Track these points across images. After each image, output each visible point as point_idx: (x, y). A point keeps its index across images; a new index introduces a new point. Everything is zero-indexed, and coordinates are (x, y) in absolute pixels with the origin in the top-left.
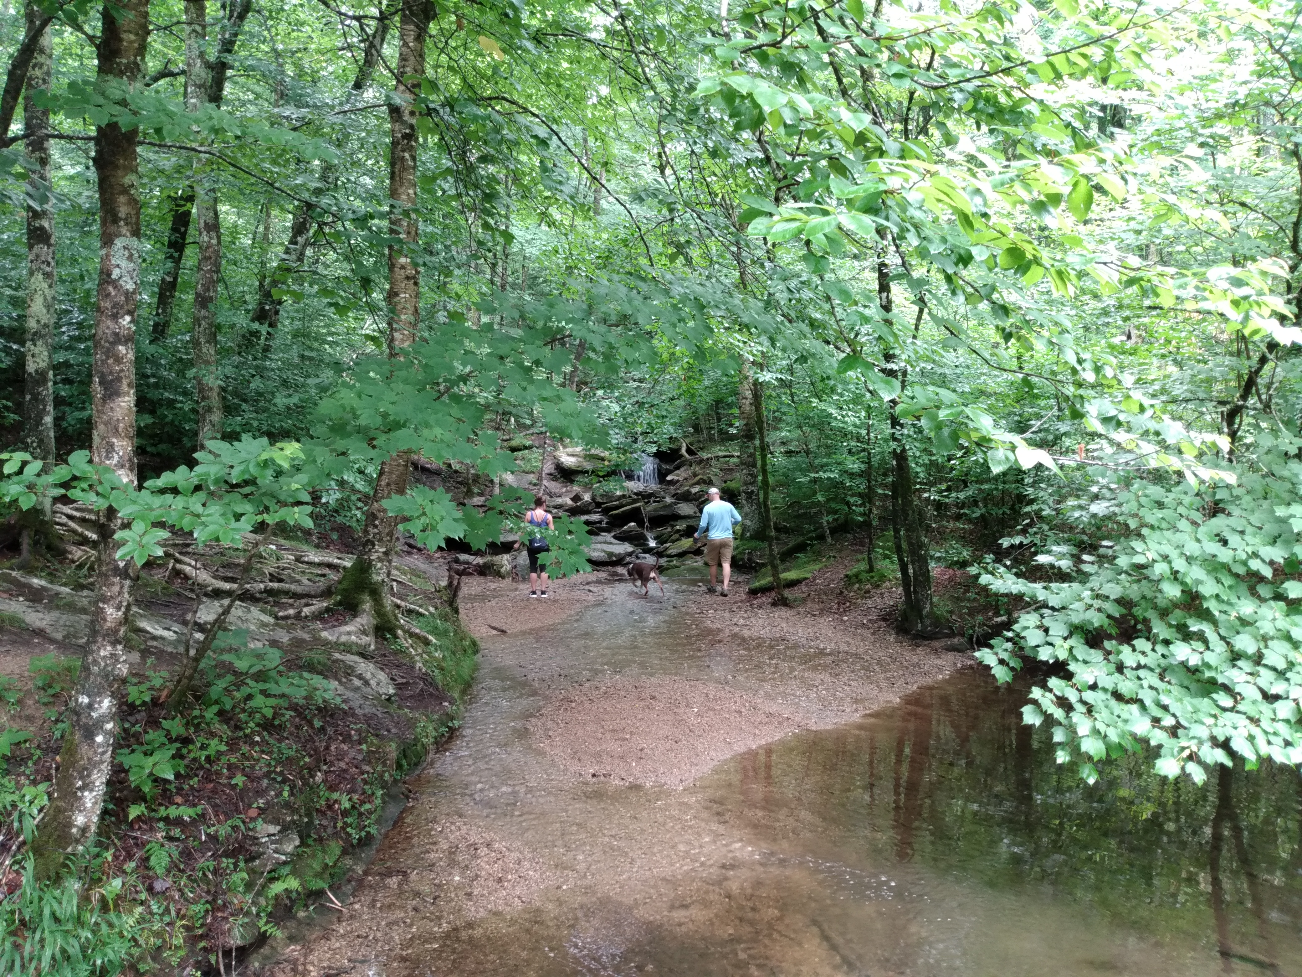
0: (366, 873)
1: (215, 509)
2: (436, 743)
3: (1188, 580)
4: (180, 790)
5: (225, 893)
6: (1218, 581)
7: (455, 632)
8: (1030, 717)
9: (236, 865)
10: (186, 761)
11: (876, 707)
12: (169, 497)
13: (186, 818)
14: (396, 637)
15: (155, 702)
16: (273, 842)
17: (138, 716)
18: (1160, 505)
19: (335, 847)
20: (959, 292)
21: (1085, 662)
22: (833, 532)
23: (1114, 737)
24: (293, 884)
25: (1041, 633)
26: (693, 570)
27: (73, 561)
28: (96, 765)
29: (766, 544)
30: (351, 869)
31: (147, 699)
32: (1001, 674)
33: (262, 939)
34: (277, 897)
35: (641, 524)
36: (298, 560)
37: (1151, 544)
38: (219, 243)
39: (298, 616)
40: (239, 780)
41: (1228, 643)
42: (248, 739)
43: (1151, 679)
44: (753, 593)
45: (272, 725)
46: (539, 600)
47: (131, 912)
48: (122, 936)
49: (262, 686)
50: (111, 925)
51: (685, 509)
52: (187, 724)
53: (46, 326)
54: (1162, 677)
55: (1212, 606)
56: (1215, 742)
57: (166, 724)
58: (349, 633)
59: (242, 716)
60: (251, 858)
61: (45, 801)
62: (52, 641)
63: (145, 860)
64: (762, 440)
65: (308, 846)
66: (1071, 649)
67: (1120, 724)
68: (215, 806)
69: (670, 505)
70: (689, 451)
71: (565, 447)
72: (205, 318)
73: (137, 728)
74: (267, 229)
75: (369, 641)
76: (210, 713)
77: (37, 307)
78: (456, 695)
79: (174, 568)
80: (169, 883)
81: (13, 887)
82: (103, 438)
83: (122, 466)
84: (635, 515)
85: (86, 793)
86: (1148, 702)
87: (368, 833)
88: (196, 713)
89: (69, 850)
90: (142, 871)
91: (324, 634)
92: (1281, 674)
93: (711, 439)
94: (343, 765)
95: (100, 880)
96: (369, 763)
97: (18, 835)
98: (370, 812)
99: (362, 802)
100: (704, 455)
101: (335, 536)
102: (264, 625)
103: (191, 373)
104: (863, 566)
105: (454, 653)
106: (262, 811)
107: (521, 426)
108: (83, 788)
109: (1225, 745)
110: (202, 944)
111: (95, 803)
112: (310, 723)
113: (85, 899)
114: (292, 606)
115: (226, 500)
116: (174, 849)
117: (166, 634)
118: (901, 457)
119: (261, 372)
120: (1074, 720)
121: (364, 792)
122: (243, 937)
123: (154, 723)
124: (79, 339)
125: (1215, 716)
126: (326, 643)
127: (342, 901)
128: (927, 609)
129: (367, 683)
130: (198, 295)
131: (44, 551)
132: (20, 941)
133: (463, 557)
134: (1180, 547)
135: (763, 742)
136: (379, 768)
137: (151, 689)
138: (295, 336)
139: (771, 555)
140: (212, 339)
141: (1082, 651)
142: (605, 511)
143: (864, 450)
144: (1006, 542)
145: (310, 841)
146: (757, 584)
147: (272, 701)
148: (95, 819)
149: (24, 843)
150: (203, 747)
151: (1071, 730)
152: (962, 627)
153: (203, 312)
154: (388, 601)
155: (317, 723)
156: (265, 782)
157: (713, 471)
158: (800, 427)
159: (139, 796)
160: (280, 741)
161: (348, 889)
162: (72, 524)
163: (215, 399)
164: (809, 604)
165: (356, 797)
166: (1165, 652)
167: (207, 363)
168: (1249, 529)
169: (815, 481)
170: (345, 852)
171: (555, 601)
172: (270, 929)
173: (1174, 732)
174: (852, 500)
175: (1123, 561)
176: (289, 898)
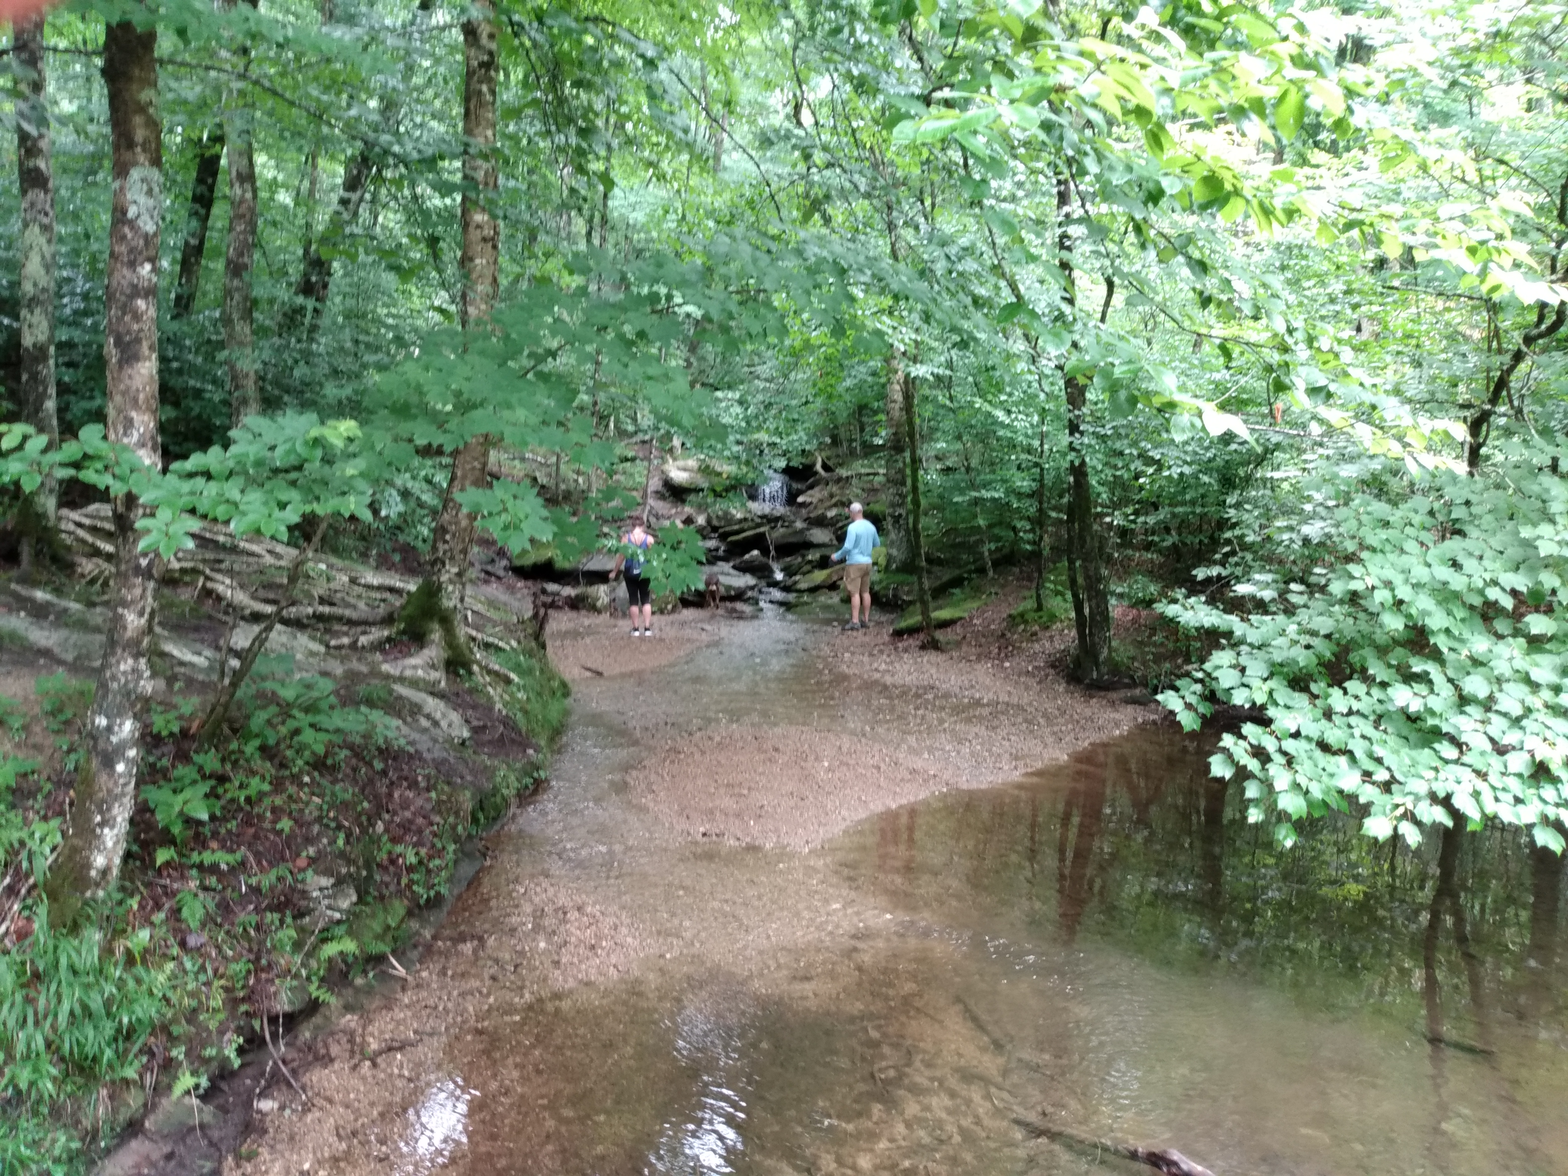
0: (435, 938)
1: (255, 496)
2: (519, 795)
3: (1413, 611)
4: (215, 835)
5: (269, 952)
6: (1449, 613)
7: (542, 671)
8: (1219, 768)
9: (282, 922)
10: (223, 802)
11: (1039, 765)
12: (200, 481)
13: (224, 867)
14: (470, 673)
15: (184, 733)
16: (328, 897)
17: (165, 749)
18: (1386, 524)
19: (399, 907)
20: (1150, 247)
21: (1287, 707)
22: (996, 564)
23: (1317, 793)
24: (350, 946)
25: (1236, 673)
26: (826, 608)
27: (83, 576)
28: (117, 798)
29: (915, 578)
30: (417, 933)
31: (176, 729)
32: (1188, 721)
33: (313, 1006)
34: (330, 960)
35: (765, 552)
36: (353, 581)
37: (1371, 568)
38: (255, 196)
39: (353, 646)
40: (285, 824)
41: (1457, 687)
42: (296, 779)
43: (1363, 727)
44: (898, 634)
45: (324, 764)
46: (642, 638)
47: (161, 968)
48: (151, 994)
49: (310, 718)
50: (139, 981)
51: (820, 535)
52: (223, 760)
53: (44, 290)
54: (1377, 724)
55: (1441, 642)
56: (1433, 798)
57: (198, 759)
58: (415, 667)
59: (289, 753)
60: (299, 915)
61: (58, 838)
62: (61, 662)
63: (176, 912)
64: (913, 453)
65: (367, 904)
66: (1271, 693)
67: (1325, 778)
68: (258, 855)
69: (802, 531)
70: (825, 467)
71: (675, 459)
72: (238, 289)
73: (165, 762)
74: (313, 183)
75: (438, 676)
76: (250, 748)
77: (34, 267)
78: (543, 743)
79: (204, 586)
80: (204, 938)
81: (22, 935)
82: (119, 411)
83: (143, 445)
84: (758, 542)
85: (106, 831)
86: (1359, 754)
87: (438, 893)
88: (234, 746)
89: (88, 894)
90: (172, 922)
91: (386, 667)
92: (1516, 722)
93: (852, 453)
94: (408, 814)
95: (124, 931)
96: (440, 812)
97: (27, 876)
98: (440, 869)
99: (431, 857)
100: (844, 472)
101: (397, 558)
102: (312, 654)
103: (222, 356)
104: (1031, 604)
105: (539, 694)
106: (312, 861)
107: (622, 433)
108: (102, 825)
109: (1446, 802)
110: (243, 1008)
111: (116, 843)
112: (370, 764)
113: (107, 951)
114: (346, 634)
115: (268, 486)
116: (211, 902)
117: (195, 659)
118: (1079, 471)
119: (307, 357)
120: (1272, 772)
121: (433, 846)
122: (291, 1002)
123: (183, 757)
124: (86, 313)
125: (1436, 769)
126: (387, 677)
127: (407, 969)
128: (1105, 652)
129: (436, 724)
130: (229, 262)
131: (47, 562)
132: (33, 994)
133: (552, 587)
134: (1406, 572)
135: (904, 801)
136: (451, 819)
137: (180, 718)
138: (347, 317)
139: (921, 589)
140: (248, 314)
141: (1283, 694)
142: (723, 537)
143: (1036, 465)
144: (1201, 573)
145: (370, 899)
146: (903, 624)
147: (323, 737)
148: (117, 861)
149: (34, 886)
150: (241, 786)
151: (1268, 785)
152: (1145, 677)
153: (236, 282)
154: (462, 632)
155: (378, 765)
156: (316, 829)
157: (855, 489)
158: (959, 437)
159: (167, 839)
160: (334, 782)
161: (414, 955)
162: (81, 533)
163: (250, 387)
164: (965, 648)
165: (423, 851)
166: (1382, 696)
167: (241, 344)
168: (1488, 553)
169: (976, 502)
170: (410, 914)
171: (662, 640)
172: (324, 995)
173: (1387, 787)
174: (1019, 525)
175: (1337, 588)
176: (345, 961)
